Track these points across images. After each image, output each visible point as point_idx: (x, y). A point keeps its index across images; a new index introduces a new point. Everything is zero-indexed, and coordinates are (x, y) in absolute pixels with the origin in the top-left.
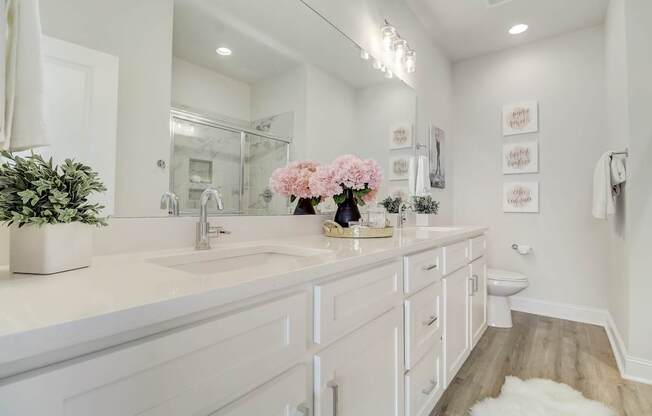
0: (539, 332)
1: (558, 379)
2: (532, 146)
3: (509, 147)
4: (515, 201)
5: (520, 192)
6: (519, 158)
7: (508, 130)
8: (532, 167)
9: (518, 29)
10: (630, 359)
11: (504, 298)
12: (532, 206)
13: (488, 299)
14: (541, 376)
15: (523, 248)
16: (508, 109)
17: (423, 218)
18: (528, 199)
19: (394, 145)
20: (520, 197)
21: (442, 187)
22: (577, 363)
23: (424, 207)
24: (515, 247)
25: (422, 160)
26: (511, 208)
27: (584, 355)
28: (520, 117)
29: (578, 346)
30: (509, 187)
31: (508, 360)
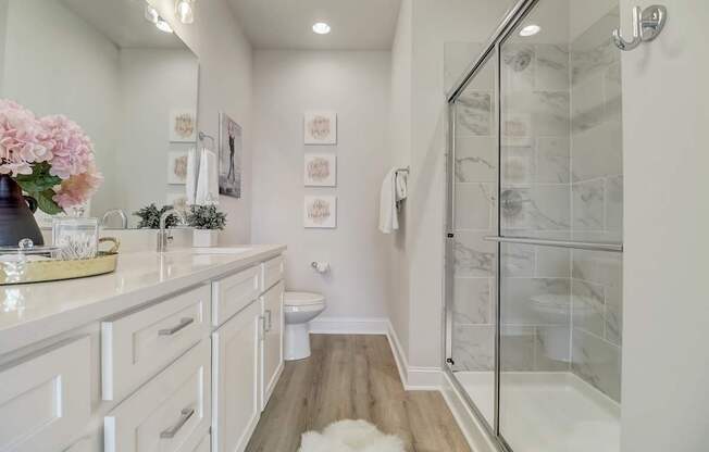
0: (336, 354)
1: (354, 415)
2: (331, 158)
3: (310, 158)
4: (315, 216)
5: (320, 205)
6: (319, 170)
7: (310, 139)
8: (330, 180)
9: (321, 28)
10: (411, 369)
11: (304, 325)
12: (329, 222)
13: (285, 329)
14: (338, 418)
15: (322, 267)
16: (310, 116)
17: (203, 236)
18: (326, 214)
19: (175, 136)
20: (320, 210)
21: (238, 196)
22: (369, 385)
23: (206, 219)
24: (314, 265)
25: (205, 155)
26: (310, 223)
27: (374, 372)
28: (320, 126)
29: (368, 363)
30: (310, 200)
31: (305, 402)
